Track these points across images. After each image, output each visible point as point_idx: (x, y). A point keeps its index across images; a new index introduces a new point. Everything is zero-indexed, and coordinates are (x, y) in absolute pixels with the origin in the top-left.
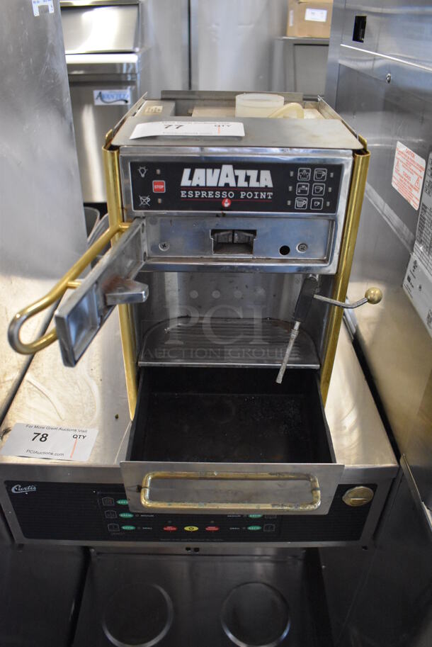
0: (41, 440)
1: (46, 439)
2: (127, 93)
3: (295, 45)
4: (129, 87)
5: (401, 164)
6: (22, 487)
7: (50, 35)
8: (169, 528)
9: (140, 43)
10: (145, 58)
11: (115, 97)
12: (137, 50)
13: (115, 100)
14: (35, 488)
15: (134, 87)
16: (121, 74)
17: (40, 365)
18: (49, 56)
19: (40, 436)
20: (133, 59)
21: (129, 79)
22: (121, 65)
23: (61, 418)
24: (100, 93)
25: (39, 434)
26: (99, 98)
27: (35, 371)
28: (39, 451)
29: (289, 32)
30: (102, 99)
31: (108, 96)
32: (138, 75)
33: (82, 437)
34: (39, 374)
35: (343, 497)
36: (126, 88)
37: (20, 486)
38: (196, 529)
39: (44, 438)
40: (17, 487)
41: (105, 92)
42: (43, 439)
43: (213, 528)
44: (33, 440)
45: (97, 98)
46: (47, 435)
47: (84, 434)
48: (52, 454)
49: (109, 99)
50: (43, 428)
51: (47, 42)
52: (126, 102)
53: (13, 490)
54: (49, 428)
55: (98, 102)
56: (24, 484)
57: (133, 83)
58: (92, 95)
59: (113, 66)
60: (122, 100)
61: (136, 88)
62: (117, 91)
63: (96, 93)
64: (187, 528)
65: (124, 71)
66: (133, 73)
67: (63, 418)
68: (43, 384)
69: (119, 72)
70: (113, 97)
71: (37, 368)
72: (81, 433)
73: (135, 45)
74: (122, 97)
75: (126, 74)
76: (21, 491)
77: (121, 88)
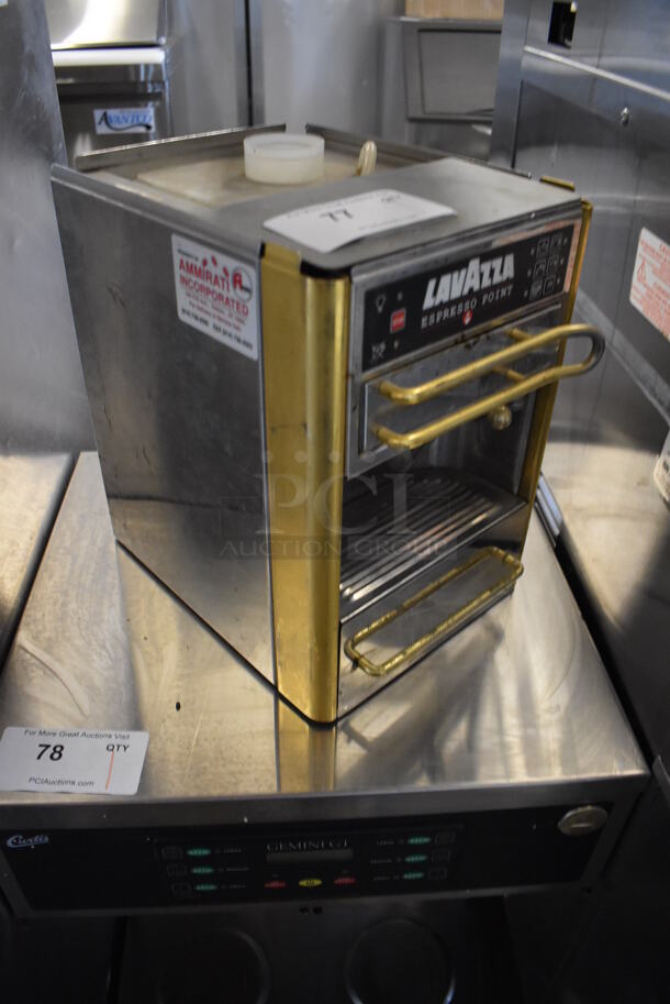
0: (52, 757)
1: (60, 755)
2: (149, 113)
3: (421, 31)
4: (150, 104)
5: (648, 269)
6: (25, 837)
7: (26, 37)
8: (274, 884)
9: (166, 31)
10: (175, 55)
11: (130, 120)
12: (163, 40)
13: (129, 124)
14: (47, 839)
15: (158, 103)
16: (137, 82)
17: (39, 615)
18: (27, 72)
19: (50, 750)
20: (156, 56)
21: (150, 90)
22: (136, 67)
23: (82, 713)
24: (105, 114)
25: (48, 746)
26: (103, 123)
27: (32, 627)
28: (50, 778)
29: (409, 10)
30: (108, 124)
31: (118, 118)
32: (167, 84)
33: (122, 748)
34: (40, 632)
35: (559, 824)
36: (146, 106)
37: (21, 837)
38: (317, 882)
39: (58, 752)
40: (17, 839)
41: (112, 113)
42: (56, 756)
43: (347, 880)
44: (39, 757)
45: (100, 123)
46: (62, 748)
47: (126, 742)
48: (73, 783)
49: (120, 122)
50: (54, 734)
51: (23, 48)
52: (148, 127)
53: (9, 843)
54: (64, 734)
55: (102, 129)
56: (28, 834)
57: (158, 96)
58: (92, 117)
59: (123, 69)
60: (140, 125)
61: (163, 105)
62: (133, 111)
63: (98, 114)
64: (303, 883)
65: (142, 78)
66: (158, 80)
67: (87, 712)
68: (48, 650)
69: (133, 78)
70: (126, 121)
71: (35, 621)
72: (119, 741)
73: (160, 34)
74: (141, 119)
75: (145, 83)
76: (23, 843)
77: (137, 106)
